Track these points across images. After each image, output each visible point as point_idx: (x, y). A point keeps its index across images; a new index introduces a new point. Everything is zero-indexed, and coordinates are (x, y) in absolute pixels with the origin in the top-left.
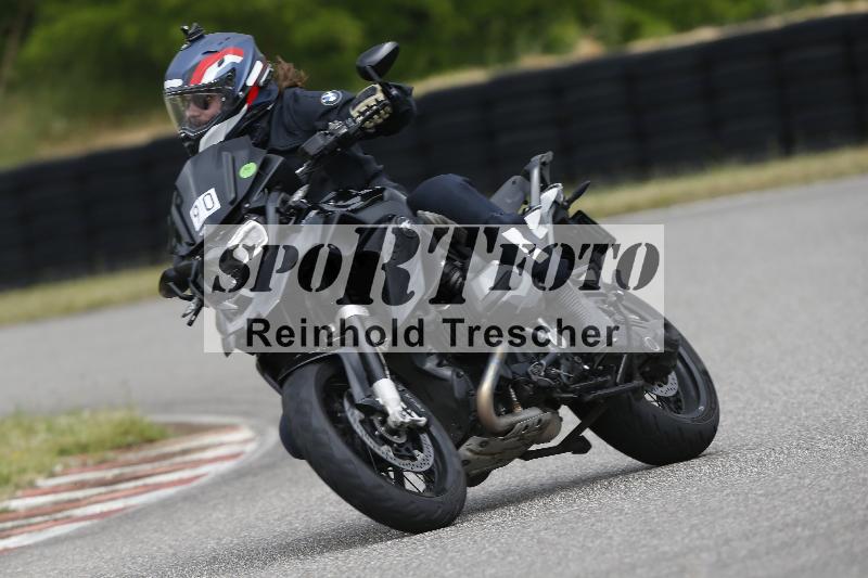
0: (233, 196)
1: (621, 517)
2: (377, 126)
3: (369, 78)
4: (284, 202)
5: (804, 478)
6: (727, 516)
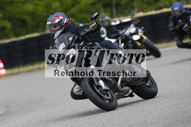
0: (68, 44)
3: (93, 20)
5: (110, 122)
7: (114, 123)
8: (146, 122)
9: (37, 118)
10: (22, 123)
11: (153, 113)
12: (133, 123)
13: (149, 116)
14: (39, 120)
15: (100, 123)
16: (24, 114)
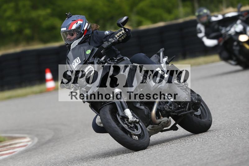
0: (84, 59)
1: (137, 163)
2: (122, 40)
3: (121, 27)
4: (99, 60)
5: (189, 151)
6: (167, 162)
7: (195, 152)
8: (236, 151)
9: (94, 145)
10: (75, 151)
11: (246, 139)
12: (219, 153)
13: (240, 144)
14: (98, 148)
15: (176, 152)
16: (78, 140)
